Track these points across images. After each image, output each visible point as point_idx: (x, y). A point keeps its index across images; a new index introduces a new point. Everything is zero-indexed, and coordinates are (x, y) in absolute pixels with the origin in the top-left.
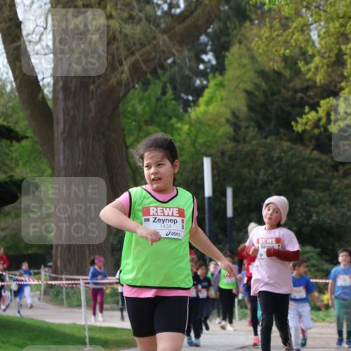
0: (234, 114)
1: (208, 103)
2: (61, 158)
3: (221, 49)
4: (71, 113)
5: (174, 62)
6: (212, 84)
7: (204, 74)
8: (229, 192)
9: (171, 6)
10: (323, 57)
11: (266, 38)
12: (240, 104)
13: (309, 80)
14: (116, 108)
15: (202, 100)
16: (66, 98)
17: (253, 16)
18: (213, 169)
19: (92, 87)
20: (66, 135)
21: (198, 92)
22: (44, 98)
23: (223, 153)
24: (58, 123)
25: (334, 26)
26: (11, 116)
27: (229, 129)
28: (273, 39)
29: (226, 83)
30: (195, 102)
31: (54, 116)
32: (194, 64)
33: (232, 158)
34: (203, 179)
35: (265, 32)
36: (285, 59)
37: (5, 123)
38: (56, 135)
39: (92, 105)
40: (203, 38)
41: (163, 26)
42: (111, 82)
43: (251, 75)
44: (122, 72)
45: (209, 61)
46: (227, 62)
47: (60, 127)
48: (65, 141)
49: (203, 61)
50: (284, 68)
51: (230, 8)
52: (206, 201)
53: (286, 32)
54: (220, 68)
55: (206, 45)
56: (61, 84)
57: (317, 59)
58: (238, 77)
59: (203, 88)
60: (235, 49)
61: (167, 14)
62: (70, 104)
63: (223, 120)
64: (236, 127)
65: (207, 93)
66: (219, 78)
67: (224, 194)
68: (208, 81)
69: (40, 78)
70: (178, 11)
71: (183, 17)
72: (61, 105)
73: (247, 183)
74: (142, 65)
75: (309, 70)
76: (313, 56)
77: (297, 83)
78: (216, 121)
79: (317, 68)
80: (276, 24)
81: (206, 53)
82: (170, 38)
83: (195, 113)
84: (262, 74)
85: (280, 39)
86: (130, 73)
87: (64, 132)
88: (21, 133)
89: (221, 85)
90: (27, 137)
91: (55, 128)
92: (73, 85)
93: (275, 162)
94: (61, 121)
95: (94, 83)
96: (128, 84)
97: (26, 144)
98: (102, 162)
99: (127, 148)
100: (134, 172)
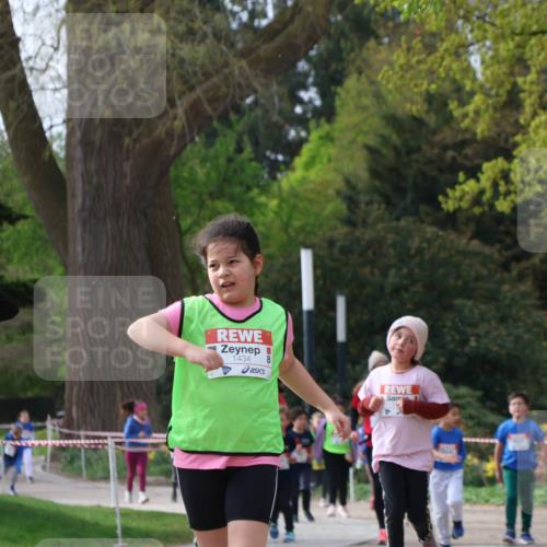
0: (348, 182)
1: (309, 165)
2: (79, 249)
3: (329, 83)
4: (95, 180)
5: (256, 102)
6: (314, 136)
7: (302, 122)
8: (341, 303)
9: (253, 15)
10: (488, 95)
11: (401, 67)
12: (358, 167)
13: (466, 131)
14: (164, 172)
15: (299, 161)
16: (85, 158)
17: (381, 32)
18: (315, 267)
19: (127, 140)
20: (86, 213)
21: (293, 149)
22: (52, 158)
23: (331, 243)
24: (73, 196)
25: (506, 48)
27: (340, 206)
28: (411, 67)
29: (336, 135)
30: (288, 165)
31: (68, 185)
32: (286, 105)
33: (345, 251)
34: (299, 282)
35: (399, 57)
36: (430, 98)
38: (70, 216)
39: (127, 167)
40: (302, 65)
41: (240, 45)
42: (157, 132)
43: (376, 122)
44: (175, 118)
45: (311, 101)
46: (338, 103)
47: (76, 202)
48: (84, 223)
49: (301, 101)
50: (428, 112)
51: (346, 18)
52: (305, 317)
53: (432, 58)
54: (327, 112)
55: (306, 75)
56: (78, 135)
57: (478, 99)
58: (355, 126)
59: (300, 143)
60: (351, 82)
61: (248, 27)
62: (93, 166)
63: (331, 192)
64: (352, 202)
65: (306, 151)
66: (326, 127)
67: (333, 307)
68: (309, 132)
69: (46, 125)
70: (264, 22)
71: (271, 32)
72: (79, 168)
73: (368, 290)
74: (206, 106)
75: (466, 115)
76: (472, 94)
77: (447, 136)
78: (319, 193)
79: (477, 112)
80: (417, 44)
81: (306, 88)
82: (250, 64)
83: (288, 180)
84: (393, 120)
85: (423, 67)
86: (188, 120)
87: (83, 209)
88: (17, 210)
89: (328, 138)
90: (25, 217)
91: (69, 203)
92: (97, 137)
93: (413, 257)
94: (79, 193)
95: (130, 133)
96: (183, 136)
97: (22, 226)
98: (142, 256)
99: (182, 235)
100: (193, 272)
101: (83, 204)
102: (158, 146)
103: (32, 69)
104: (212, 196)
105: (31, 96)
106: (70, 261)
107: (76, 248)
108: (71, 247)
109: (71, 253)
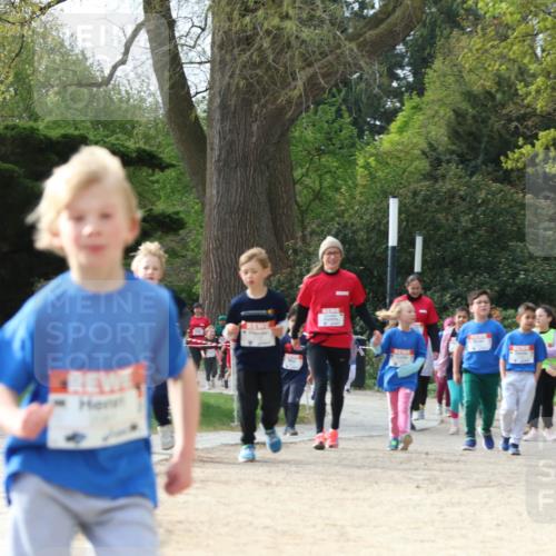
0: (430, 145)
1: (401, 130)
2: (215, 192)
3: (421, 63)
4: (228, 137)
5: (360, 78)
6: (408, 105)
7: (398, 94)
8: (419, 241)
9: (363, 6)
10: (548, 75)
11: (477, 50)
12: (440, 134)
13: (528, 106)
14: (285, 133)
15: (394, 126)
16: (223, 119)
17: (464, 23)
18: (400, 213)
19: (256, 106)
20: (221, 164)
21: (390, 116)
22: (197, 118)
23: (415, 193)
24: (212, 149)
26: (155, 138)
27: (424, 165)
28: (486, 51)
29: (424, 106)
30: (382, 130)
31: (208, 141)
32: (385, 80)
33: (427, 200)
34: (388, 223)
35: (476, 42)
36: (501, 81)
37: (147, 148)
38: (208, 166)
39: (255, 128)
40: (400, 48)
41: (350, 30)
42: (280, 100)
43: (457, 97)
44: (295, 88)
45: (405, 78)
46: (426, 80)
47: (214, 154)
48: (219, 172)
49: (397, 78)
50: (497, 91)
51: (439, 10)
52: (390, 252)
53: (503, 44)
54: (418, 88)
55: (402, 56)
56: (218, 100)
57: (540, 80)
58: (439, 100)
59: (395, 112)
60: (438, 64)
61: (358, 15)
62: (228, 126)
63: (417, 152)
64: (437, 163)
65: (400, 118)
66: (416, 99)
67: (413, 244)
68: (403, 104)
69: (192, 92)
70: (371, 12)
71: (376, 21)
72: (217, 126)
73: (442, 232)
74: (321, 79)
75: (528, 94)
76: (534, 76)
77: (511, 109)
78: (407, 153)
79: (538, 92)
80: (491, 32)
81: (402, 67)
82: (359, 46)
83: (386, 141)
84: (470, 96)
85: (495, 51)
86: (305, 90)
87: (219, 161)
88: (168, 161)
89: (417, 108)
90: (173, 166)
91: (208, 156)
92: (232, 102)
93: (479, 205)
94: (216, 148)
95: (258, 101)
97: (171, 173)
98: (263, 199)
99: (295, 184)
100: (303, 213)
101: (219, 156)
102: (281, 111)
103: (182, 45)
104: (320, 152)
105: (182, 68)
106: (207, 202)
107: (212, 191)
108: (208, 191)
109: (208, 195)
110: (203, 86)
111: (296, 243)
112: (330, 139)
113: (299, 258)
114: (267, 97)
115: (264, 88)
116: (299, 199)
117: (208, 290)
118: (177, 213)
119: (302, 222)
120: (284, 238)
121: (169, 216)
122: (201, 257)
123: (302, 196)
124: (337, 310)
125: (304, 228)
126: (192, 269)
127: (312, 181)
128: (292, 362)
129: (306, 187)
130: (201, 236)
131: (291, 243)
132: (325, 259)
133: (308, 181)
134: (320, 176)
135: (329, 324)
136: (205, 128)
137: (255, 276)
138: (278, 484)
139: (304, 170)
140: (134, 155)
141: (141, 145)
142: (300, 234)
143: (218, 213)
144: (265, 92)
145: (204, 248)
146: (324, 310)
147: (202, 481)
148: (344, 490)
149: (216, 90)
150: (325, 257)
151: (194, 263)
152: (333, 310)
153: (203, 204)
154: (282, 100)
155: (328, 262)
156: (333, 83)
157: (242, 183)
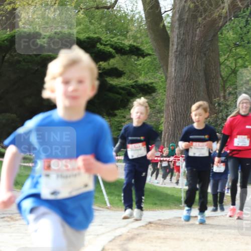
14: (215, 35)
16: (180, 25)
19: (200, 19)
20: (178, 53)
22: (164, 26)
24: (173, 45)
31: (171, 40)
37: (135, 44)
38: (170, 54)
42: (214, 15)
44: (223, 9)
47: (173, 47)
48: (176, 57)
56: (177, 16)
69: (163, 11)
72: (176, 31)
74: (239, 2)
86: (229, 9)
87: (176, 51)
88: (146, 51)
90: (149, 55)
91: (170, 49)
92: (185, 17)
94: (175, 44)
96: (226, 17)
97: (148, 59)
98: (202, 74)
99: (220, 64)
100: (225, 82)
101: (177, 48)
102: (214, 22)
104: (236, 46)
106: (169, 75)
107: (172, 70)
108: (169, 69)
109: (169, 71)
110: (170, 7)
111: (220, 100)
112: (242, 38)
113: (221, 108)
114: (207, 14)
115: (204, 9)
116: (223, 74)
117: (168, 127)
118: (152, 83)
119: (224, 87)
120: (213, 97)
121: (147, 85)
122: (164, 108)
123: (225, 72)
124: (246, 136)
125: (225, 91)
126: (159, 115)
127: (230, 63)
128: (218, 168)
129: (227, 66)
130: (164, 96)
131: (216, 99)
132: (240, 107)
133: (228, 63)
134: (236, 60)
135: (240, 145)
136: (169, 32)
137: (201, 117)
138: (208, 241)
139: (226, 56)
140: (128, 49)
141: (131, 42)
142: (222, 94)
143: (175, 82)
144: (205, 10)
145: (166, 102)
146: (238, 136)
147: (164, 239)
148: (247, 244)
149: (177, 9)
150: (241, 105)
151: (160, 111)
152: (243, 137)
153: (166, 78)
154: (216, 15)
155: (242, 108)
156: (246, 4)
157: (189, 64)
